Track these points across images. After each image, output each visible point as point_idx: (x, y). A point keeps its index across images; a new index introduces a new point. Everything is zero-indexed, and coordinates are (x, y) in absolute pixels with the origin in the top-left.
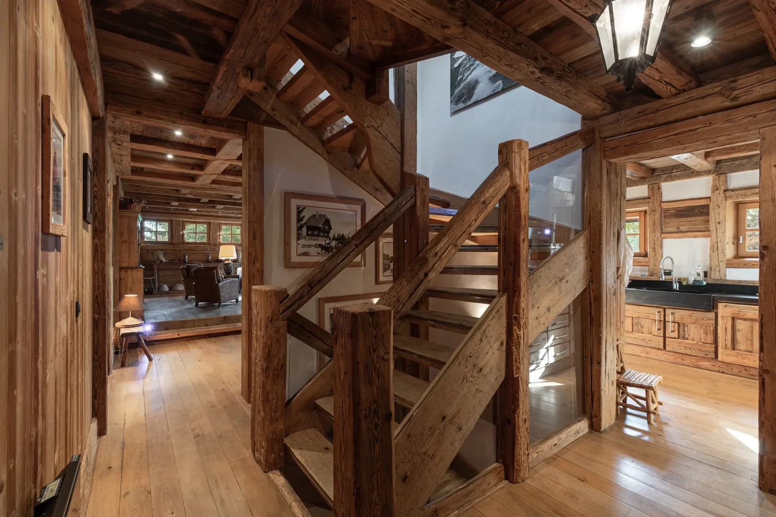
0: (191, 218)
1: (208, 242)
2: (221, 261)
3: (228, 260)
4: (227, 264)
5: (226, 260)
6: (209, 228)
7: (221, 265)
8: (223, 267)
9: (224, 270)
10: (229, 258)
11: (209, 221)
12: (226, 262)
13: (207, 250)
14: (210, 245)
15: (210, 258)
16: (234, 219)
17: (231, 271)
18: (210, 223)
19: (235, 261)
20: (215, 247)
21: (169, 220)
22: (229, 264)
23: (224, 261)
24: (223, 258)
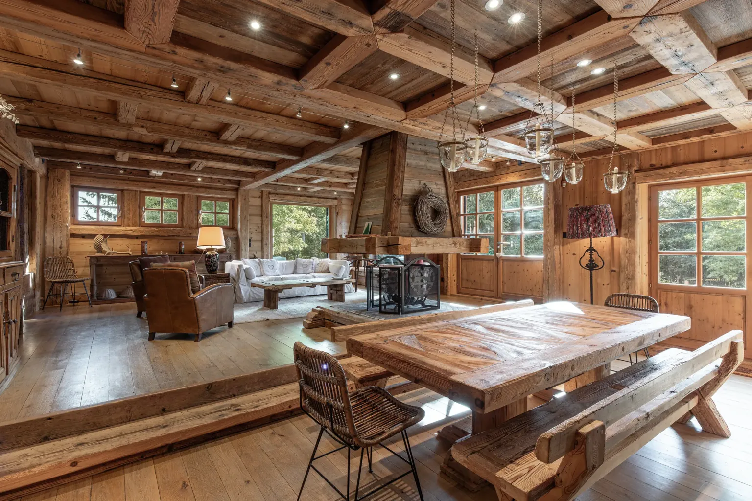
0: (154, 188)
1: (181, 223)
2: (200, 252)
3: (211, 250)
4: (209, 257)
5: (208, 250)
6: (181, 204)
7: (201, 257)
8: (204, 261)
9: (204, 265)
10: (213, 247)
11: (181, 193)
12: (208, 253)
13: (179, 236)
14: (182, 227)
15: (183, 247)
16: (219, 192)
17: (217, 267)
18: (183, 196)
19: (221, 251)
20: (191, 232)
21: (119, 190)
22: (213, 256)
23: (205, 253)
24: (204, 248)
